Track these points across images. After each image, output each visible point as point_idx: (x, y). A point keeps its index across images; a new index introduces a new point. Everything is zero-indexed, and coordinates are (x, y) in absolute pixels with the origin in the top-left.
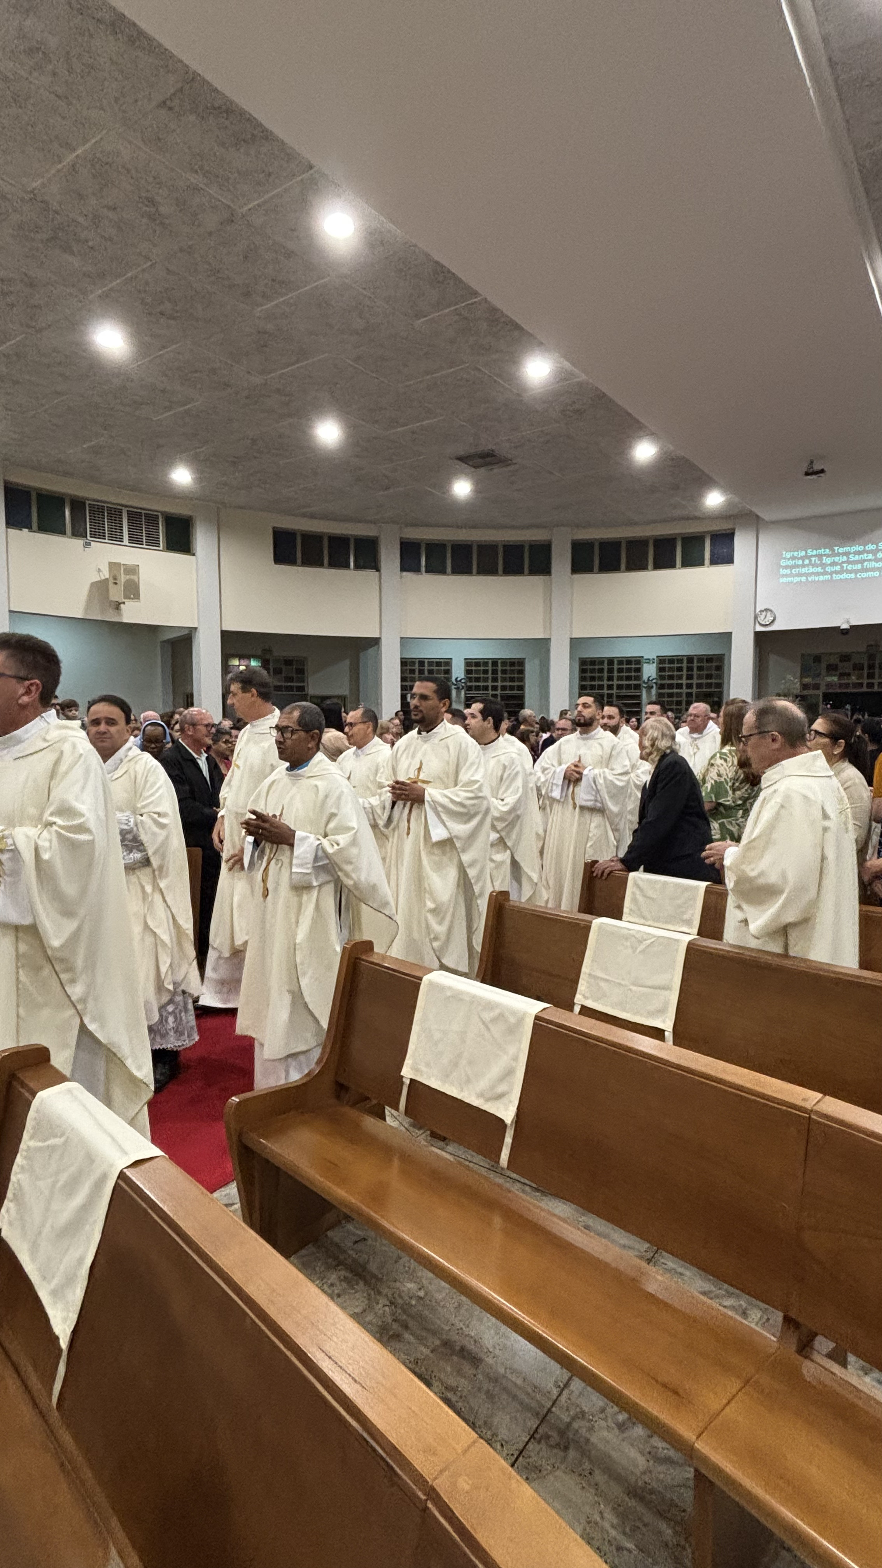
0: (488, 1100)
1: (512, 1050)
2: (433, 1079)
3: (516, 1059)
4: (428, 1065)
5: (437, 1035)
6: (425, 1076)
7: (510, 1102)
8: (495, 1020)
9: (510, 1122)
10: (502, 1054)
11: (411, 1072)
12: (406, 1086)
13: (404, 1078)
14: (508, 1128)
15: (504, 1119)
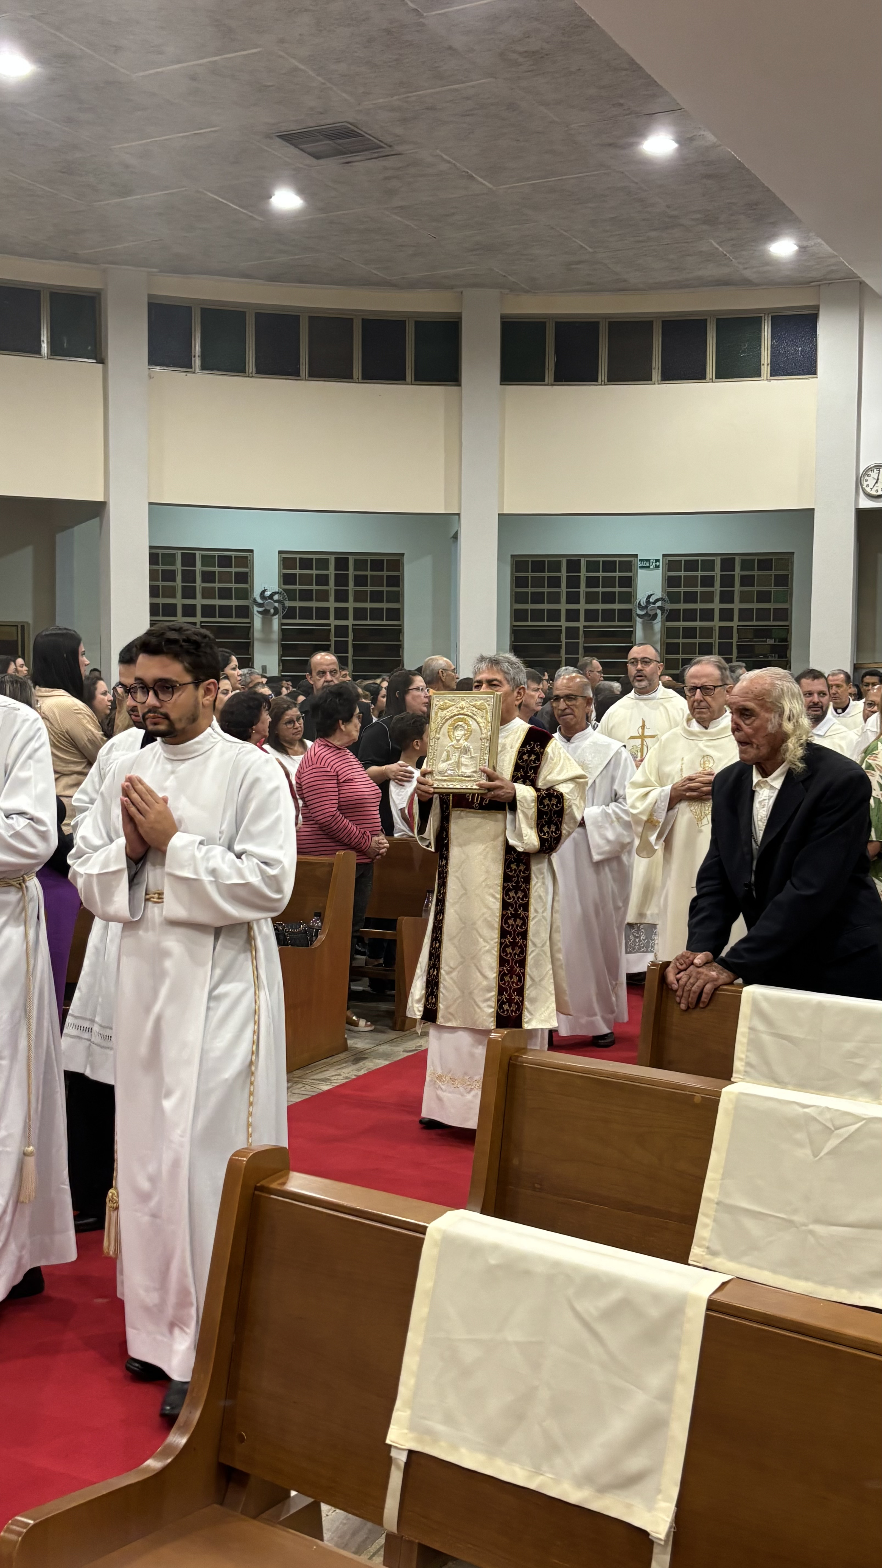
0: (603, 1490)
1: (655, 1379)
2: (463, 1450)
4: (449, 1419)
5: (470, 1354)
6: (443, 1444)
7: (659, 1491)
8: (610, 1314)
9: (662, 1536)
10: (632, 1387)
11: (411, 1435)
12: (398, 1466)
13: (393, 1450)
14: (656, 1550)
15: (648, 1530)
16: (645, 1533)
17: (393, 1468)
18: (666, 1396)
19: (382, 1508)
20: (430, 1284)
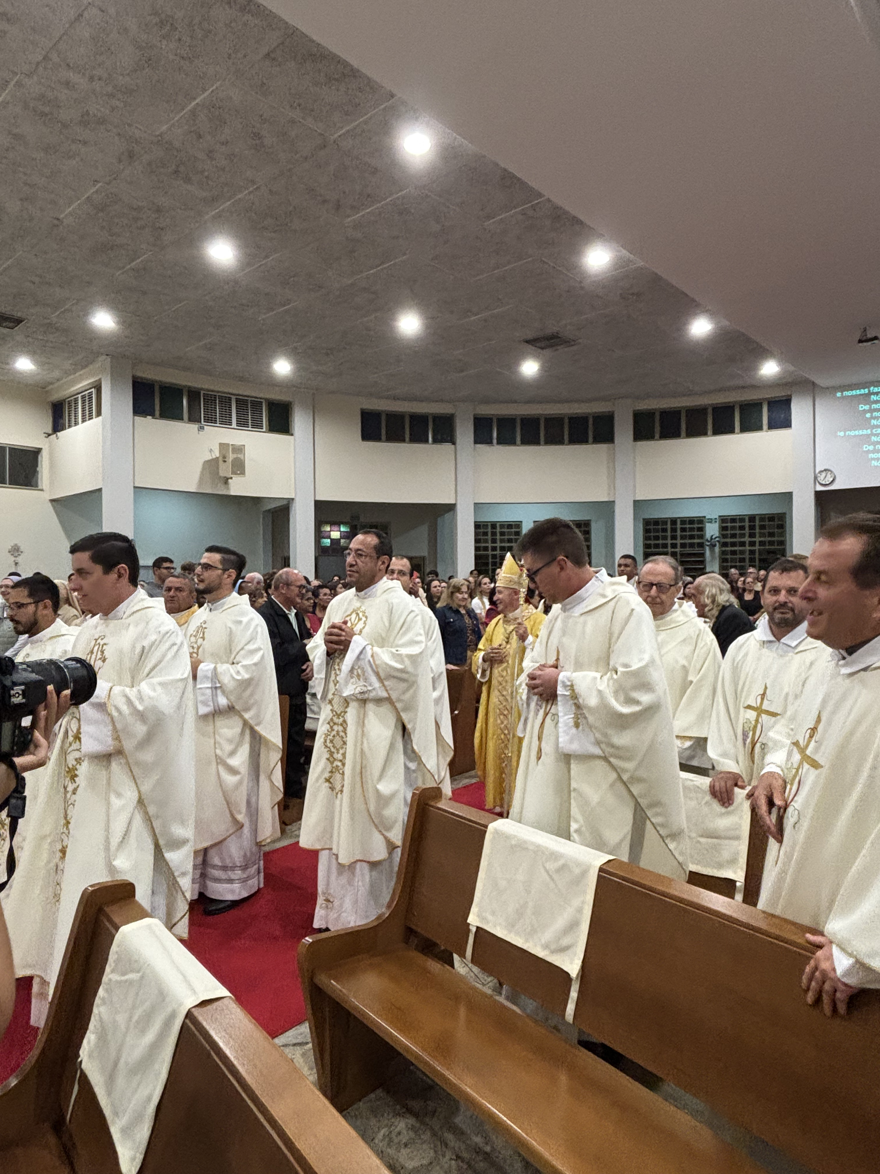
0: (553, 952)
1: (576, 903)
2: (498, 928)
3: (580, 910)
6: (490, 925)
7: (575, 955)
8: (559, 870)
9: (575, 976)
10: (567, 905)
11: (478, 920)
13: (470, 925)
15: (570, 972)
16: (569, 975)
17: (470, 933)
20: (488, 851)
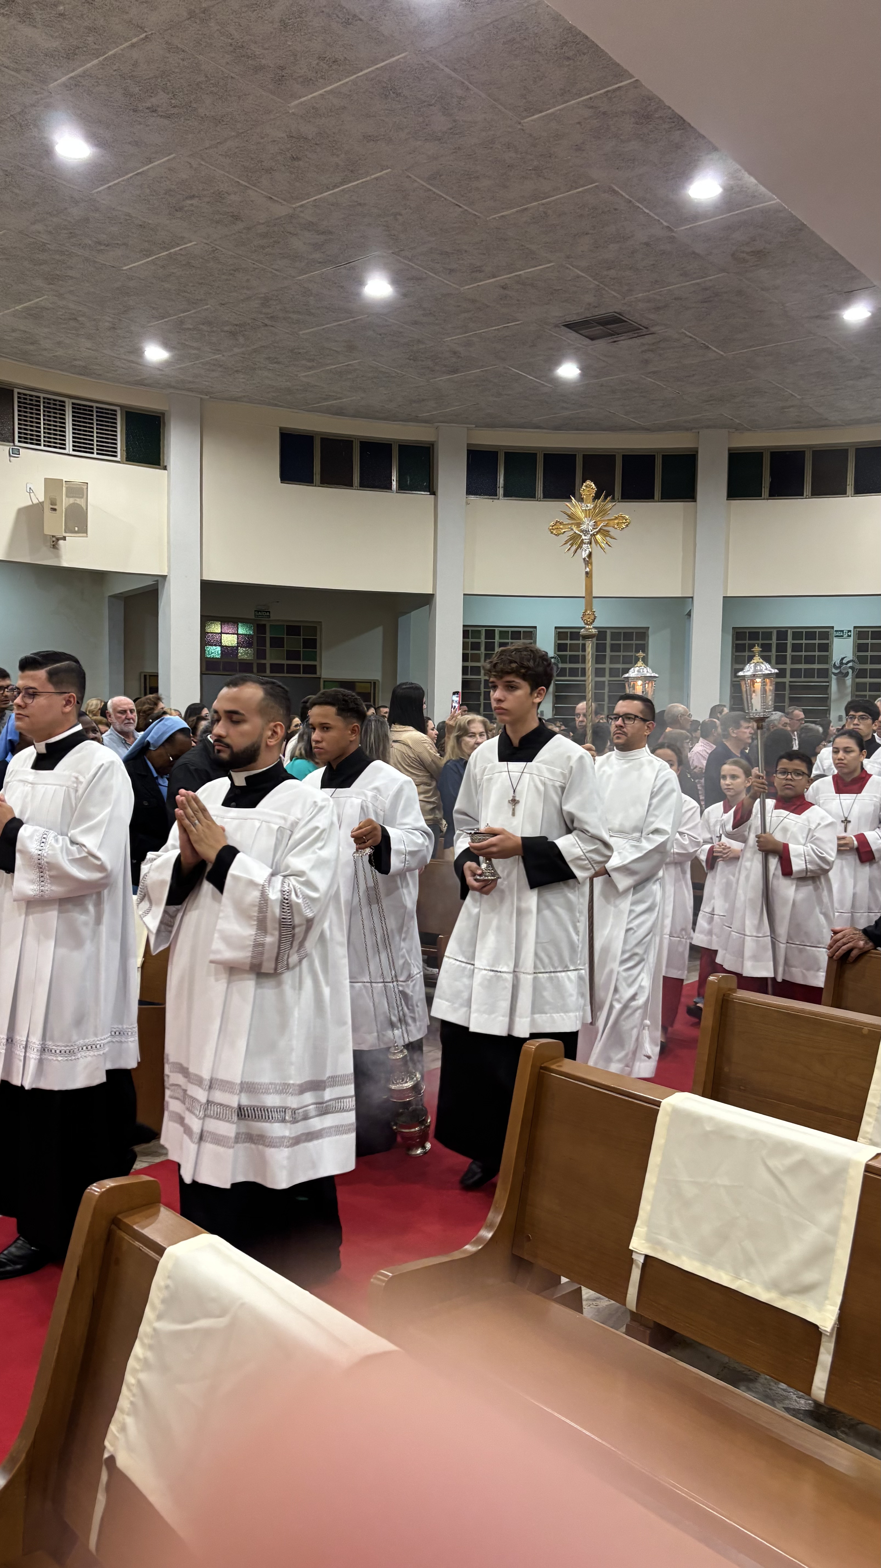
6: (670, 1252)
7: (826, 1298)
8: (793, 1170)
9: (829, 1329)
10: (808, 1223)
11: (647, 1245)
12: (637, 1266)
13: (634, 1254)
14: (824, 1339)
15: (818, 1324)
16: (816, 1327)
17: (634, 1266)
18: (833, 1230)
19: (626, 1294)
20: (662, 1141)
